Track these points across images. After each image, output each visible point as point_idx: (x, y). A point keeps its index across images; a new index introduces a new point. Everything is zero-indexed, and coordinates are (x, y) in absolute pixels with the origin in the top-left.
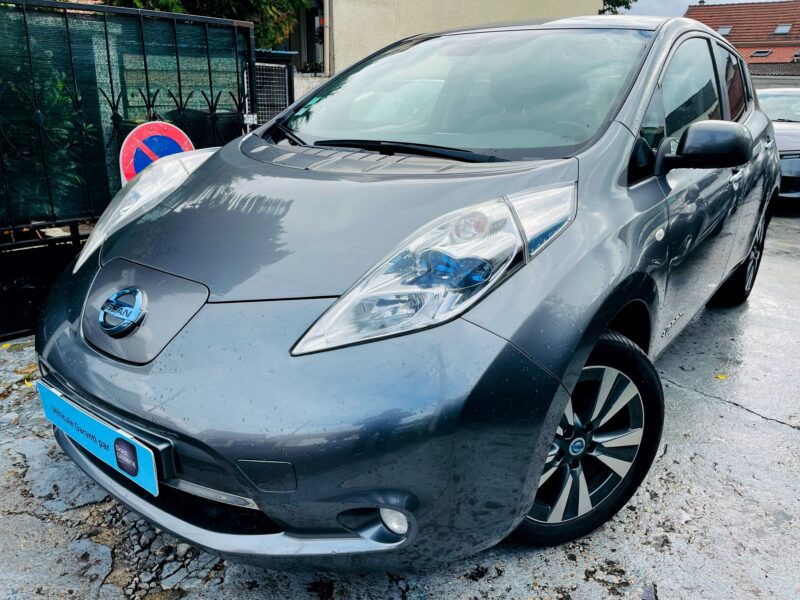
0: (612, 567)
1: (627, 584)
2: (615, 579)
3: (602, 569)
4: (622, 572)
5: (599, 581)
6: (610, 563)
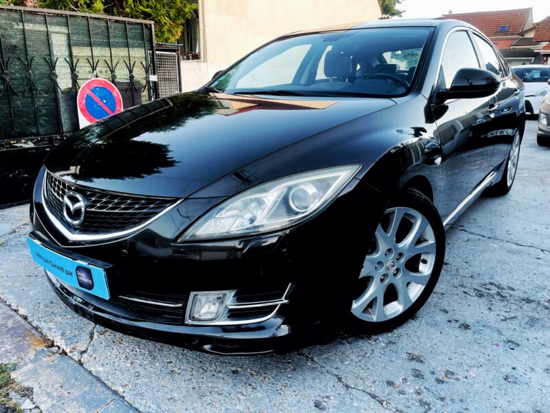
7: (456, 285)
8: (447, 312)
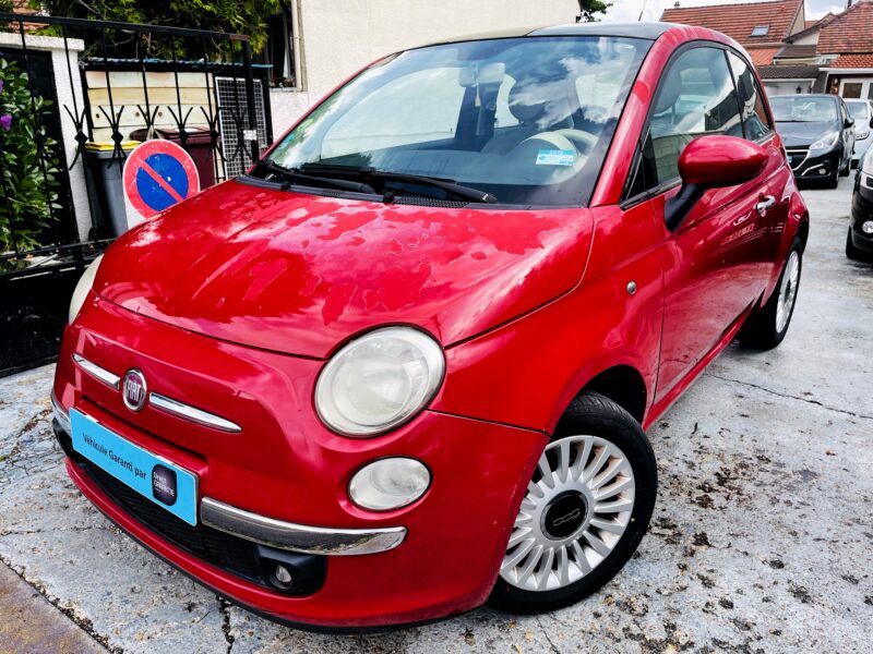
0: (665, 524)
1: (680, 535)
2: (669, 532)
3: (656, 525)
4: (675, 526)
5: (656, 534)
6: (663, 520)
7: (847, 521)
8: (857, 582)
